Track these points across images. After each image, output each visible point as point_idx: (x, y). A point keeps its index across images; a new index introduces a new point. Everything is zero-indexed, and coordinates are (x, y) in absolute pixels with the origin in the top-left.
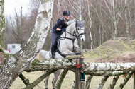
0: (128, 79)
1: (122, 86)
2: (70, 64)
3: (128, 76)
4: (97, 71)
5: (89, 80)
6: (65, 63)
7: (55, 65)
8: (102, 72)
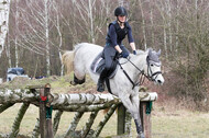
0: (110, 116)
1: (102, 124)
2: (31, 95)
3: (110, 111)
4: (68, 104)
5: (58, 117)
6: (25, 95)
7: (11, 97)
8: (75, 106)
